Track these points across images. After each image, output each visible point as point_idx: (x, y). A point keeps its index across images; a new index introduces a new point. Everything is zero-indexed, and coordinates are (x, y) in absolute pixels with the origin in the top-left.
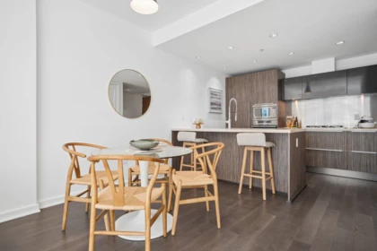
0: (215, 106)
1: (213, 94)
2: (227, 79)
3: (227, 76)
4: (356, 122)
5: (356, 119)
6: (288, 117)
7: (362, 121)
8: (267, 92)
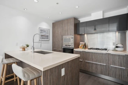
0: (44, 37)
1: (42, 31)
2: (53, 24)
3: (54, 22)
4: (114, 47)
5: (114, 45)
6: (81, 43)
7: (117, 47)
8: (69, 30)
